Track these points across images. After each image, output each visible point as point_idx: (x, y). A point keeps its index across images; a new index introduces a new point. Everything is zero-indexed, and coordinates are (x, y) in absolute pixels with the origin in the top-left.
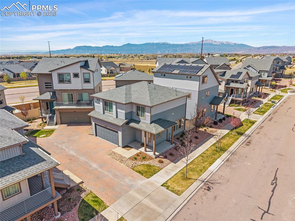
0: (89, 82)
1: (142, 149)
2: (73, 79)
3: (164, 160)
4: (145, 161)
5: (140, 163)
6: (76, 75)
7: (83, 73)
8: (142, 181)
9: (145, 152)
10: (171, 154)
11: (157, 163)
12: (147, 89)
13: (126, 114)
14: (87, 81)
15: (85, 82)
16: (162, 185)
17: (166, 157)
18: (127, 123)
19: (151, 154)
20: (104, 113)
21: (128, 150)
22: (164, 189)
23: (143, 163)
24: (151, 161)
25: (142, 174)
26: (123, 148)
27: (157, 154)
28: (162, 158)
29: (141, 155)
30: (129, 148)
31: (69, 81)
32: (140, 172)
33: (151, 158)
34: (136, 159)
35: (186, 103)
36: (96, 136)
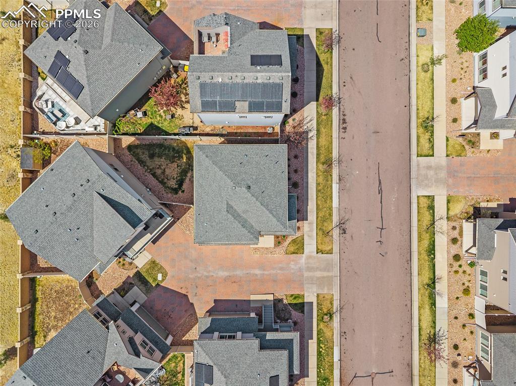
4: (287, 238)
5: (285, 244)
8: (302, 259)
16: (317, 253)
22: (320, 255)
23: (288, 242)
25: (297, 253)
32: (294, 253)
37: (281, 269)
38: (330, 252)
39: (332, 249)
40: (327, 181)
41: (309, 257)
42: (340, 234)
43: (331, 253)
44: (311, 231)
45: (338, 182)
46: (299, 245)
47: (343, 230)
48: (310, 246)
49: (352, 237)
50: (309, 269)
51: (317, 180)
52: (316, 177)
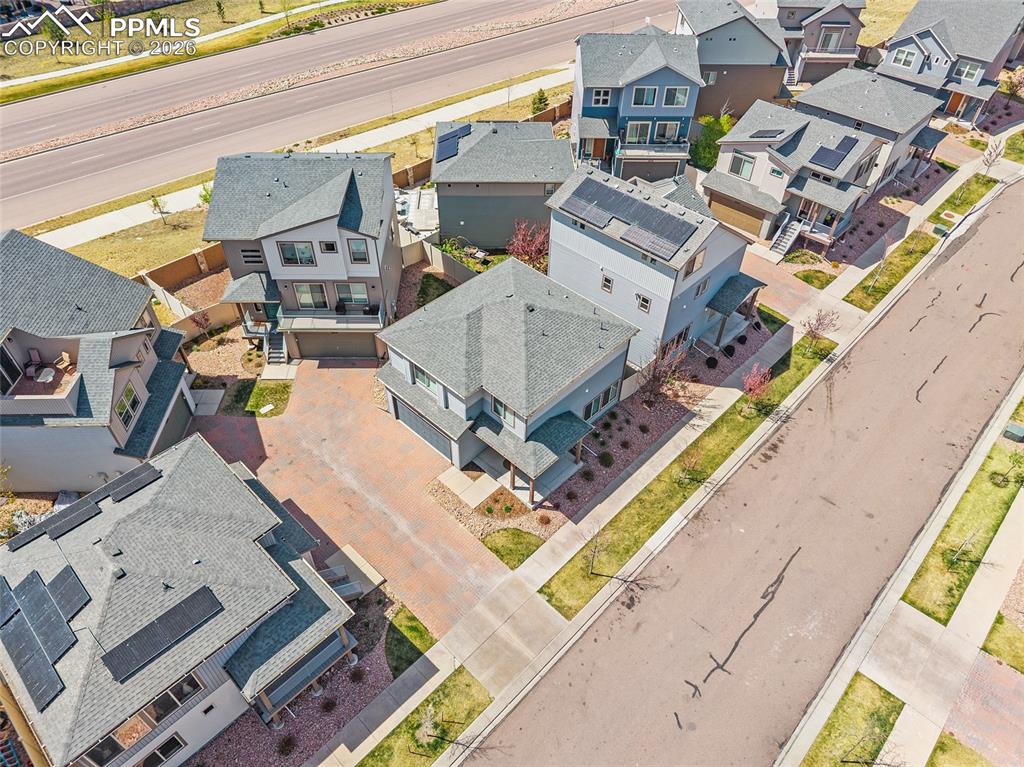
0: (365, 260)
1: (506, 480)
2: (321, 257)
3: (551, 514)
4: (510, 517)
5: (499, 524)
6: (330, 247)
7: (348, 239)
8: (501, 577)
9: (511, 490)
10: (571, 496)
11: (535, 524)
14: (360, 258)
15: (355, 260)
16: (540, 591)
17: (557, 507)
18: (473, 429)
19: (524, 497)
20: (414, 383)
21: (475, 479)
22: (542, 599)
23: (505, 524)
24: (523, 518)
25: (502, 557)
26: (462, 470)
27: (538, 497)
28: (548, 508)
29: (502, 497)
30: (475, 474)
31: (311, 261)
32: (497, 551)
33: (524, 510)
34: (490, 511)
35: (625, 349)
36: (397, 418)
37: (447, 558)
38: (567, 613)
39: (577, 611)
40: (670, 498)
41: (517, 585)
42: (617, 599)
43: (568, 618)
44: (566, 546)
45: (690, 516)
46: (519, 547)
47: (632, 599)
48: (538, 569)
49: (638, 625)
50: (495, 605)
51: (651, 484)
52: (654, 480)
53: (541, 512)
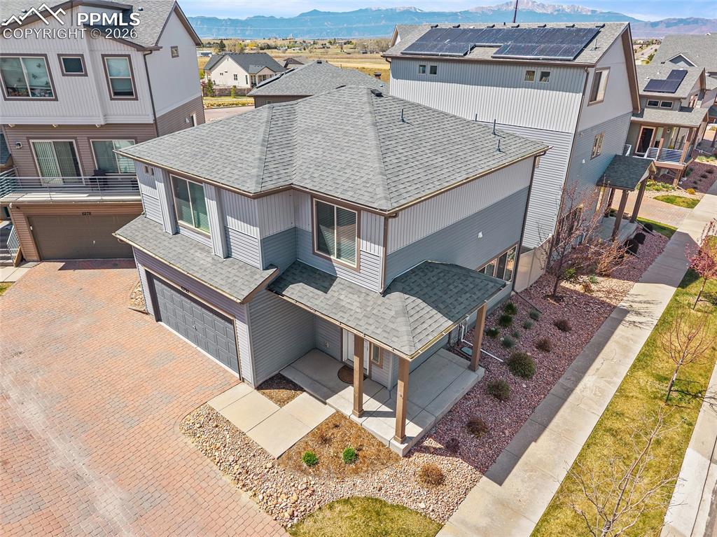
0: (131, 94)
1: (344, 400)
2: (63, 83)
3: (444, 463)
4: (356, 472)
5: (331, 487)
6: (73, 65)
7: (103, 56)
9: (355, 418)
10: (475, 427)
11: (414, 485)
12: (369, 119)
13: (264, 242)
14: (123, 91)
15: (116, 94)
17: (452, 448)
18: (275, 286)
19: (384, 429)
20: (177, 232)
21: (282, 402)
23: (345, 490)
24: (385, 474)
26: (259, 388)
27: (413, 430)
28: (435, 452)
29: (338, 434)
30: (284, 393)
31: (48, 93)
33: (384, 457)
34: (312, 461)
35: (528, 184)
36: (158, 319)
52: (615, 396)
53: (421, 460)
